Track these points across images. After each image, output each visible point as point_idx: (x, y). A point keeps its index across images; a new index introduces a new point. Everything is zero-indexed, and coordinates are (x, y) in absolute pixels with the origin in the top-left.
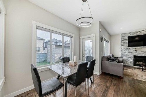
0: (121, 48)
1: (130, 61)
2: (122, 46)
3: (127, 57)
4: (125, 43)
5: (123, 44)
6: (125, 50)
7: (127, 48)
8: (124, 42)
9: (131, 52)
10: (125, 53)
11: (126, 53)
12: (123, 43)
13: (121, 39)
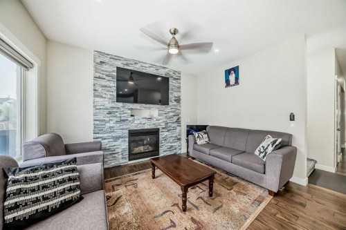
0: (95, 106)
1: (119, 150)
2: (97, 99)
3: (113, 137)
4: (106, 86)
5: (100, 89)
6: (106, 111)
7: (113, 105)
8: (104, 83)
9: (124, 120)
10: (108, 125)
11: (111, 124)
12: (103, 86)
13: (96, 70)
